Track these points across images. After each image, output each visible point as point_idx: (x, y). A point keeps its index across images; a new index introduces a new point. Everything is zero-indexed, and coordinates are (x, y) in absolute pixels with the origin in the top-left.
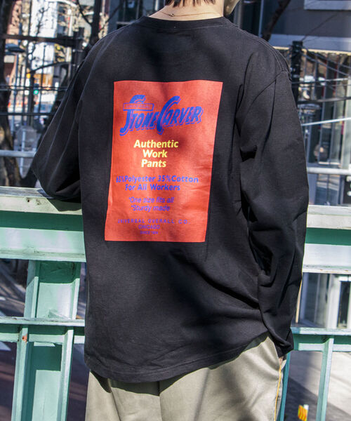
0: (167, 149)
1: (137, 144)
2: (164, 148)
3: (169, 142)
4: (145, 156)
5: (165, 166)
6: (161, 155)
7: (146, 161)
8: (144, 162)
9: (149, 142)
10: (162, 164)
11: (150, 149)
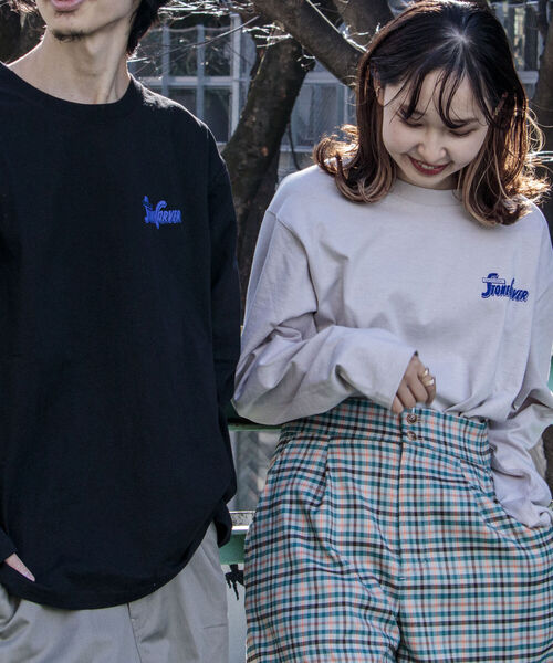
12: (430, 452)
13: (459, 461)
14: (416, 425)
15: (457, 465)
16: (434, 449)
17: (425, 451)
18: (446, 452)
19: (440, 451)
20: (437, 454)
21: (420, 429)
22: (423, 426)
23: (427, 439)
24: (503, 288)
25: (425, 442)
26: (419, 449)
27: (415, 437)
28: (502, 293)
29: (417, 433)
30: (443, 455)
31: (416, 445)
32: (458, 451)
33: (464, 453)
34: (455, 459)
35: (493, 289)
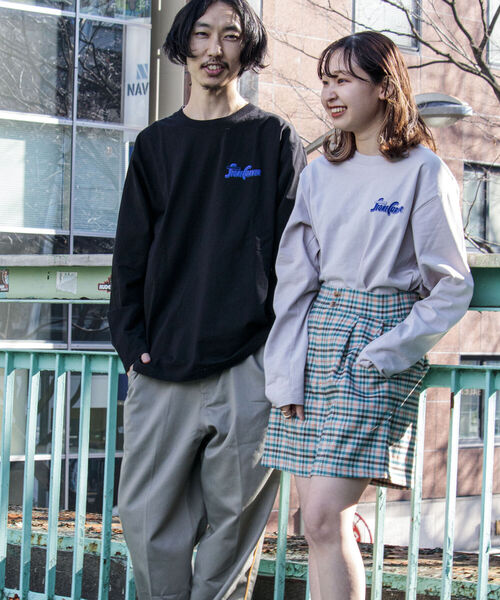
12: (341, 313)
13: (358, 317)
15: (355, 319)
17: (338, 312)
18: (350, 312)
20: (344, 314)
21: (339, 300)
22: (341, 298)
23: (341, 305)
24: (384, 207)
25: (339, 307)
26: (334, 312)
27: (334, 305)
28: (383, 209)
29: (337, 302)
30: (347, 314)
31: (333, 309)
32: (359, 311)
33: (364, 312)
34: (355, 316)
35: (378, 207)
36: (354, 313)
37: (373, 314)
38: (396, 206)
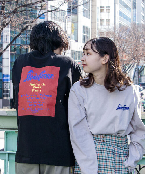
0: (41, 86)
1: (31, 84)
2: (40, 86)
3: (42, 84)
4: (34, 88)
5: (41, 91)
6: (39, 88)
7: (34, 90)
8: (33, 90)
9: (35, 84)
10: (39, 91)
11: (35, 86)
12: (107, 144)
13: (115, 146)
14: (104, 138)
15: (114, 147)
16: (108, 143)
17: (106, 144)
18: (111, 144)
19: (110, 144)
20: (109, 145)
21: (105, 139)
22: (106, 138)
23: (106, 141)
24: (121, 107)
25: (106, 142)
26: (104, 144)
27: (103, 141)
28: (121, 108)
29: (104, 140)
30: (110, 145)
31: (103, 143)
32: (115, 144)
33: (117, 144)
34: (113, 145)
35: (119, 108)
36: (113, 144)
37: (120, 145)
38: (125, 107)
